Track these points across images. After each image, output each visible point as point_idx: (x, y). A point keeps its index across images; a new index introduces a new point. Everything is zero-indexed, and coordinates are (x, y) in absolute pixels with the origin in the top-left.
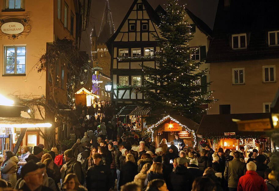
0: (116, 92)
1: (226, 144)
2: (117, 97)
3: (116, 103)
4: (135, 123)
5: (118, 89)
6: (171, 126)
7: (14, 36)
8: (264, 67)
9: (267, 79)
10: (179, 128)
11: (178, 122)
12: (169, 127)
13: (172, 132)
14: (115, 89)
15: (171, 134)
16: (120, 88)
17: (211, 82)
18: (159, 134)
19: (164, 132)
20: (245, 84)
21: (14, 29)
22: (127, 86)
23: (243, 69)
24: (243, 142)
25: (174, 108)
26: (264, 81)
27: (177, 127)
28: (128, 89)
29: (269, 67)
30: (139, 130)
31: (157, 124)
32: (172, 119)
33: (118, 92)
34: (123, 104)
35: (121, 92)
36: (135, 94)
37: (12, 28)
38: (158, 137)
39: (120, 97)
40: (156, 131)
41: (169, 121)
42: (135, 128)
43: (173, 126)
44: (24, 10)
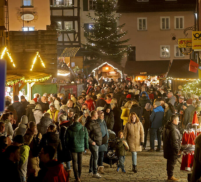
1: (139, 78)
6: (107, 68)
7: (28, 22)
8: (161, 18)
9: (164, 27)
11: (112, 66)
12: (106, 69)
17: (130, 39)
18: (99, 73)
19: (102, 72)
20: (147, 30)
21: (29, 18)
23: (146, 18)
24: (149, 77)
25: (107, 57)
26: (162, 29)
27: (111, 69)
29: (165, 17)
31: (99, 67)
32: (108, 64)
37: (27, 17)
38: (98, 75)
41: (106, 65)
44: (33, 7)
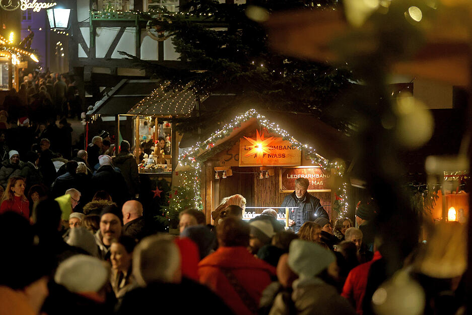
0: (85, 32)
2: (91, 51)
3: (87, 73)
4: (151, 143)
5: (96, 25)
6: (259, 147)
10: (291, 156)
11: (284, 133)
12: (254, 151)
13: (266, 168)
14: (82, 24)
15: (261, 177)
16: (101, 19)
18: (221, 174)
19: (235, 169)
22: (125, 15)
27: (282, 152)
28: (130, 23)
30: (161, 169)
31: (210, 139)
32: (263, 123)
33: (94, 34)
34: (112, 79)
35: (106, 35)
36: (156, 43)
38: (218, 185)
39: (100, 54)
40: (209, 164)
42: (149, 161)
43: (267, 148)
